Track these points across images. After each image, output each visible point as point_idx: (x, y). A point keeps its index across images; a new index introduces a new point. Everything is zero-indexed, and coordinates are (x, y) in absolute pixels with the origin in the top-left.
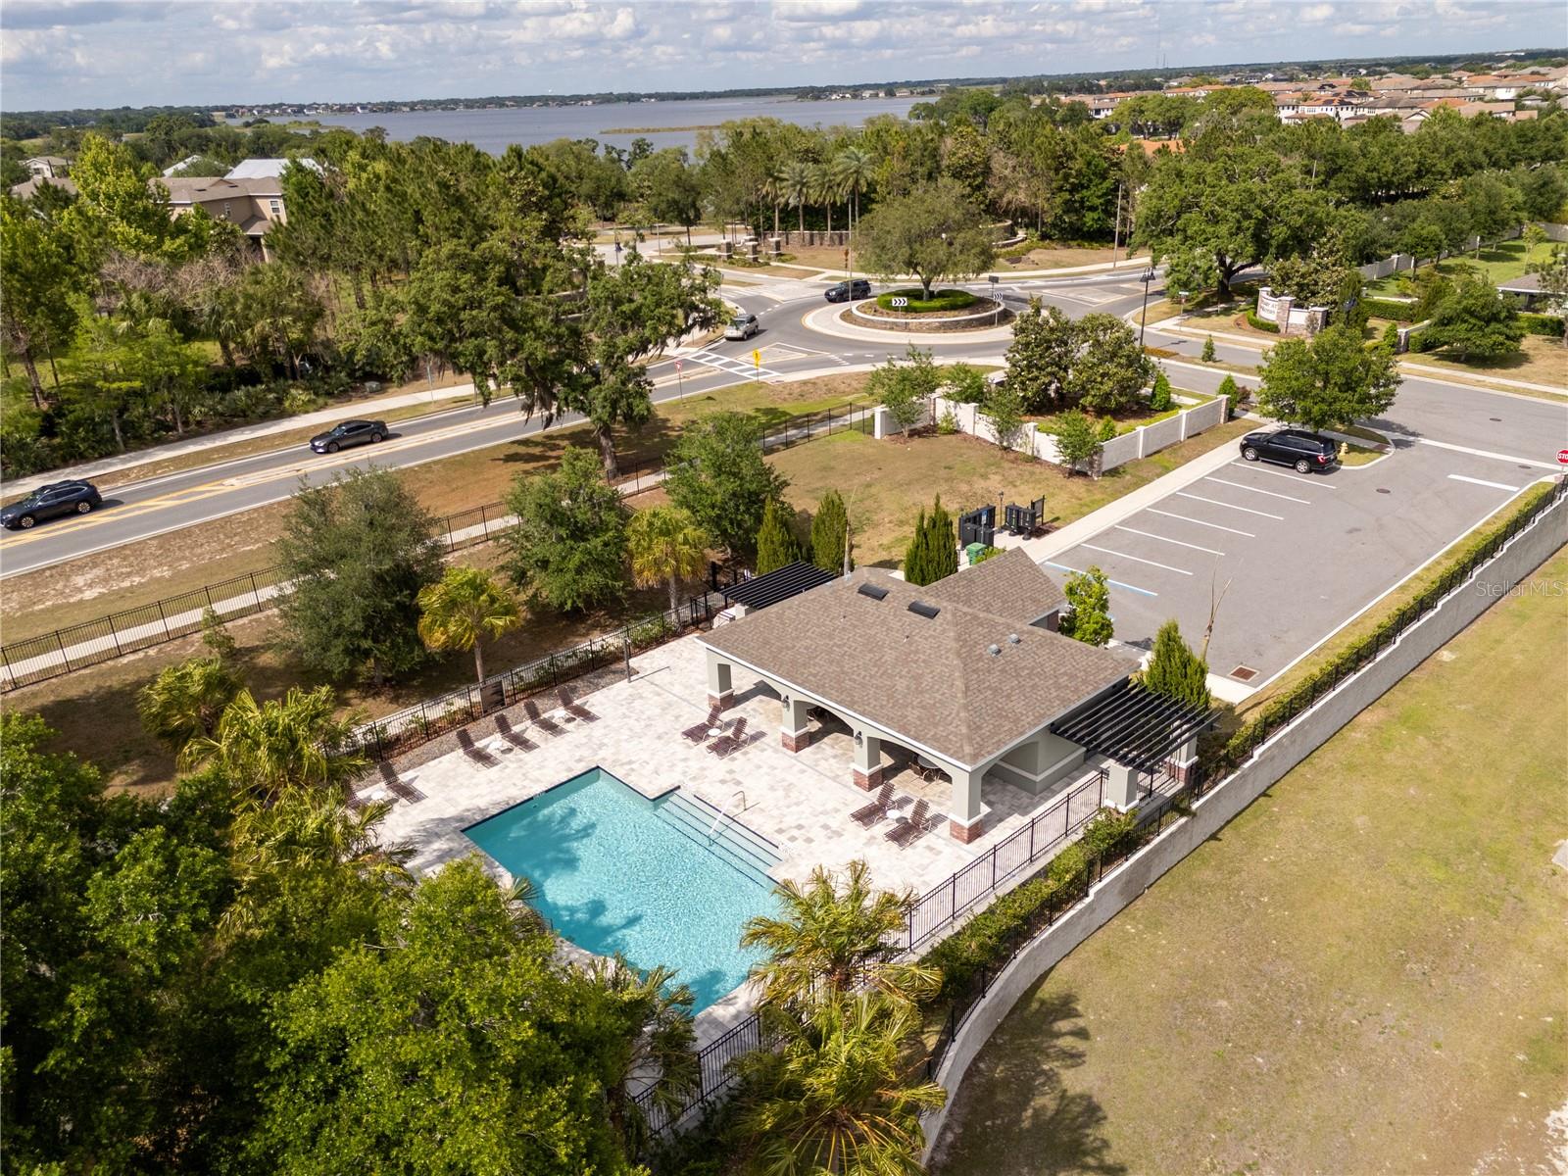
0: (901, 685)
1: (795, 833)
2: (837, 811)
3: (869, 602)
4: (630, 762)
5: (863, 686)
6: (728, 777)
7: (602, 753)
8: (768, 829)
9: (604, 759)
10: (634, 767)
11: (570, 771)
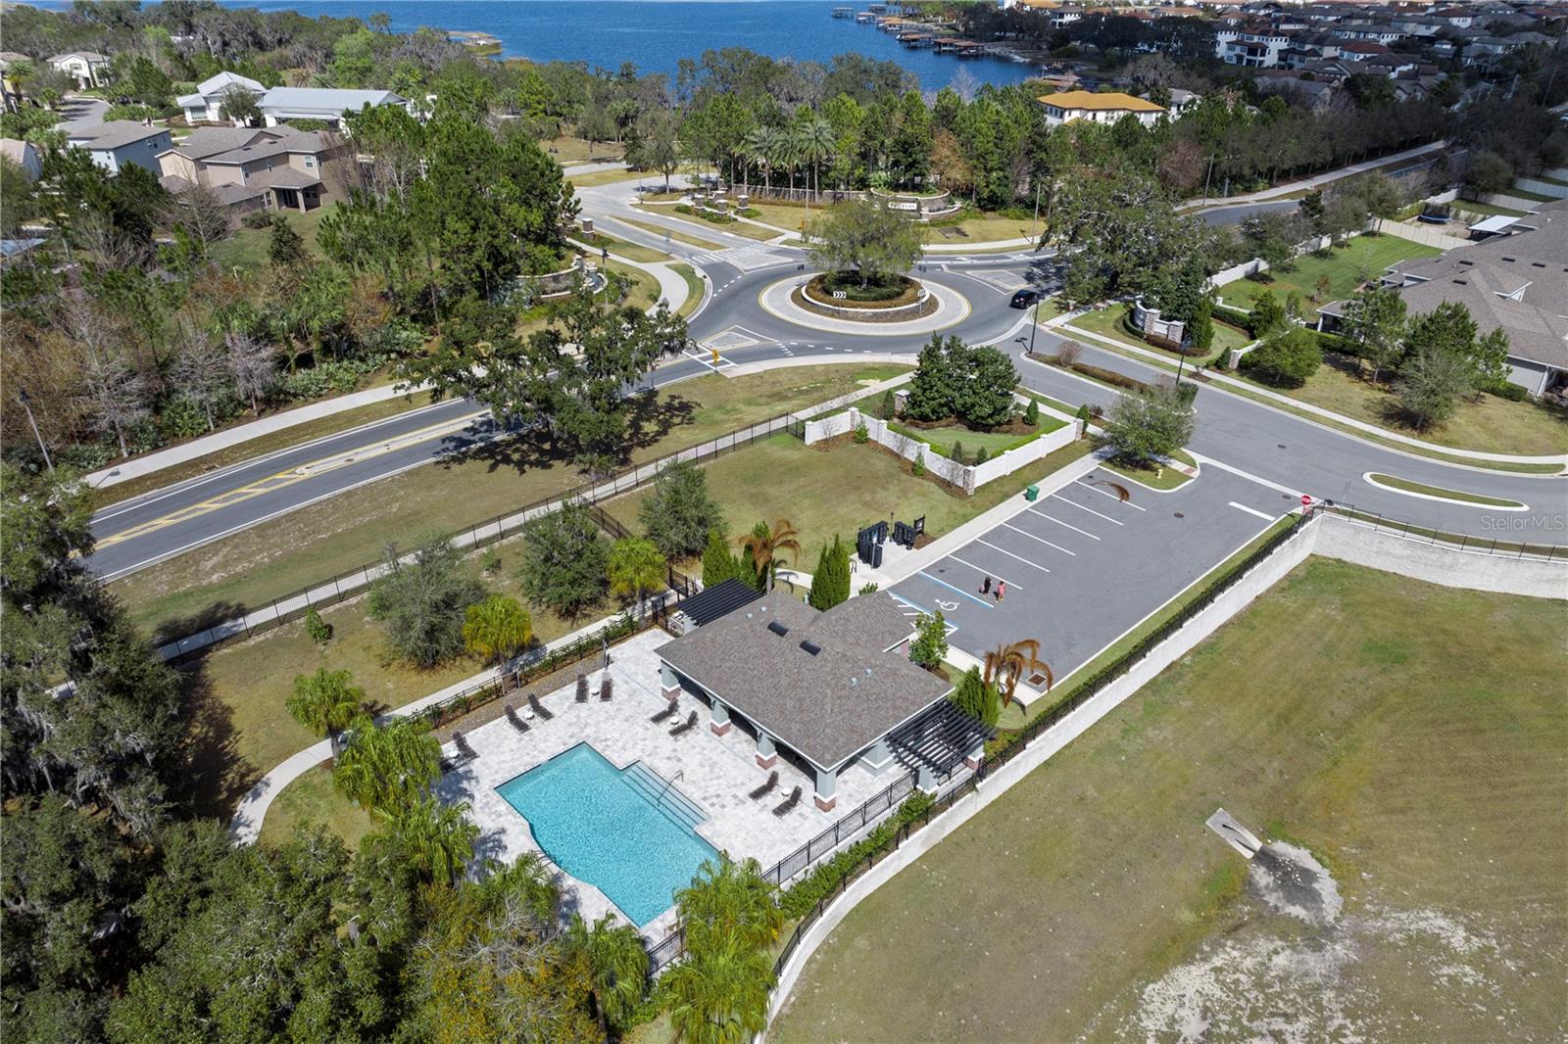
0: (790, 704)
1: (714, 800)
2: (743, 784)
3: (774, 636)
4: (606, 740)
5: (764, 702)
6: (673, 755)
7: (587, 731)
8: (696, 796)
9: (588, 736)
10: (609, 743)
11: (565, 744)
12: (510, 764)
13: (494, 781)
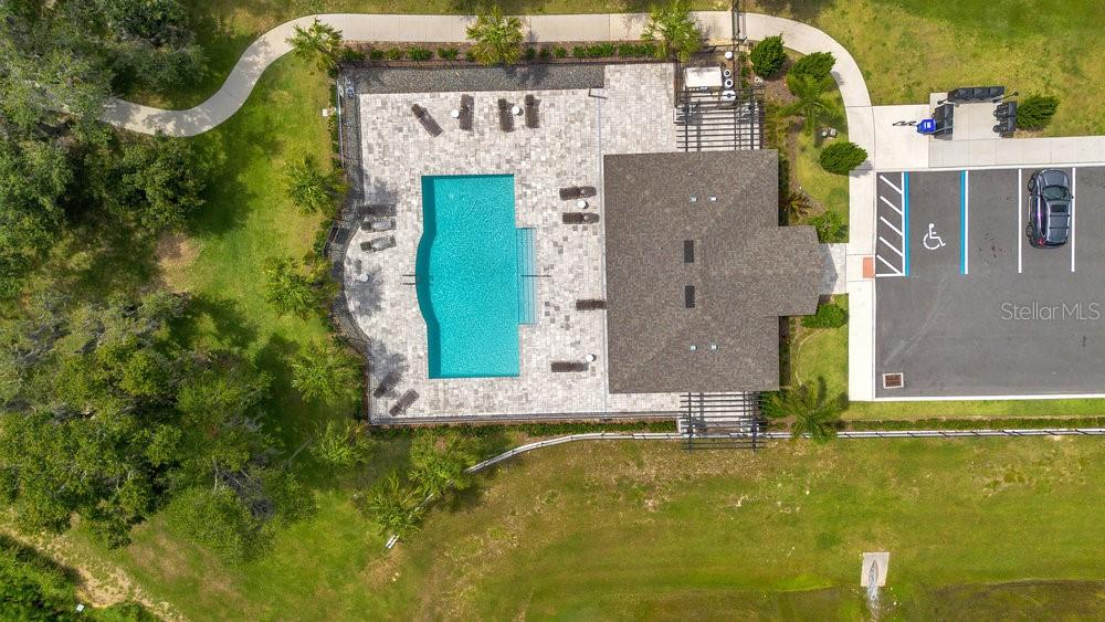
0: (635, 322)
3: (681, 254)
4: (529, 187)
7: (523, 164)
8: (542, 298)
9: (518, 171)
10: (529, 192)
11: (498, 167)
12: (448, 157)
13: (426, 168)
